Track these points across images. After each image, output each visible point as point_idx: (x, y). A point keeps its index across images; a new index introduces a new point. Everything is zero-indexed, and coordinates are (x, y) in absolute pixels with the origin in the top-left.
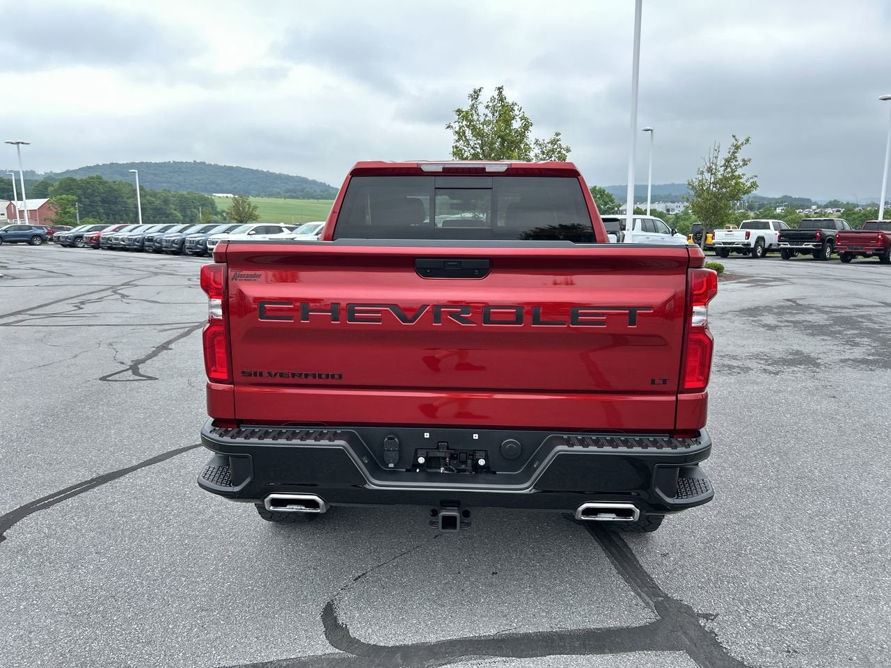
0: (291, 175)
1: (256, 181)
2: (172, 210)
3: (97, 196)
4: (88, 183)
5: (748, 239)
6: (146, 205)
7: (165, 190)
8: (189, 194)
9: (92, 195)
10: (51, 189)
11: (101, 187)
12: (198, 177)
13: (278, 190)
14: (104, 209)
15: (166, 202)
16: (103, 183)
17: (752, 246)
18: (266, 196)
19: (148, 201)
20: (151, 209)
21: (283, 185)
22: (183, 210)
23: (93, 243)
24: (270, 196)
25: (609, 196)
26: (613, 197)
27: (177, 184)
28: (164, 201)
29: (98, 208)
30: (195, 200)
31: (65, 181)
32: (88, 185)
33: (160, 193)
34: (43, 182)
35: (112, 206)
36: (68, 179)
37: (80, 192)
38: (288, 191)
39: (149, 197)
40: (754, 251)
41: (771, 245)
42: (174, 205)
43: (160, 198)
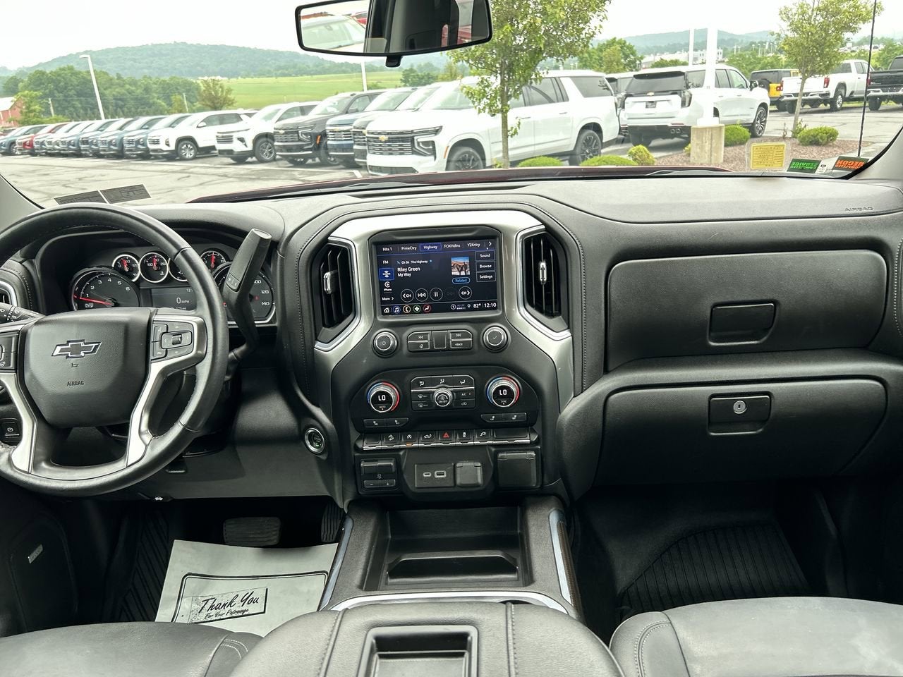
0: (280, 50)
1: (243, 59)
2: (155, 100)
3: (72, 89)
4: (59, 75)
5: (827, 87)
6: (126, 95)
7: (145, 77)
8: (171, 79)
9: (66, 88)
10: (21, 85)
11: (73, 79)
12: (181, 60)
13: (268, 68)
14: (81, 103)
15: (147, 90)
16: (75, 74)
17: (832, 96)
18: (255, 76)
19: (128, 90)
20: (132, 99)
21: (273, 61)
22: (167, 98)
23: (27, 149)
24: (261, 75)
25: (630, 48)
26: (634, 48)
27: (159, 69)
28: (145, 89)
29: (74, 103)
30: (180, 86)
31: (33, 75)
32: (59, 78)
33: (140, 80)
34: (12, 78)
35: (89, 99)
36: (37, 72)
37: (51, 86)
38: (280, 68)
39: (127, 86)
40: (833, 102)
41: (852, 93)
42: (157, 93)
43: (140, 86)
